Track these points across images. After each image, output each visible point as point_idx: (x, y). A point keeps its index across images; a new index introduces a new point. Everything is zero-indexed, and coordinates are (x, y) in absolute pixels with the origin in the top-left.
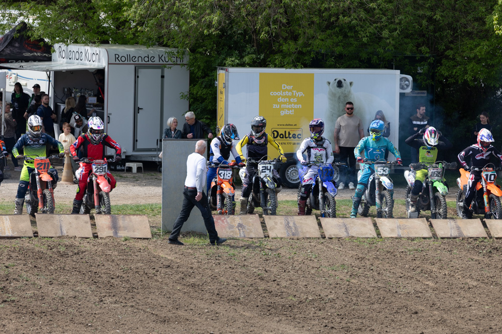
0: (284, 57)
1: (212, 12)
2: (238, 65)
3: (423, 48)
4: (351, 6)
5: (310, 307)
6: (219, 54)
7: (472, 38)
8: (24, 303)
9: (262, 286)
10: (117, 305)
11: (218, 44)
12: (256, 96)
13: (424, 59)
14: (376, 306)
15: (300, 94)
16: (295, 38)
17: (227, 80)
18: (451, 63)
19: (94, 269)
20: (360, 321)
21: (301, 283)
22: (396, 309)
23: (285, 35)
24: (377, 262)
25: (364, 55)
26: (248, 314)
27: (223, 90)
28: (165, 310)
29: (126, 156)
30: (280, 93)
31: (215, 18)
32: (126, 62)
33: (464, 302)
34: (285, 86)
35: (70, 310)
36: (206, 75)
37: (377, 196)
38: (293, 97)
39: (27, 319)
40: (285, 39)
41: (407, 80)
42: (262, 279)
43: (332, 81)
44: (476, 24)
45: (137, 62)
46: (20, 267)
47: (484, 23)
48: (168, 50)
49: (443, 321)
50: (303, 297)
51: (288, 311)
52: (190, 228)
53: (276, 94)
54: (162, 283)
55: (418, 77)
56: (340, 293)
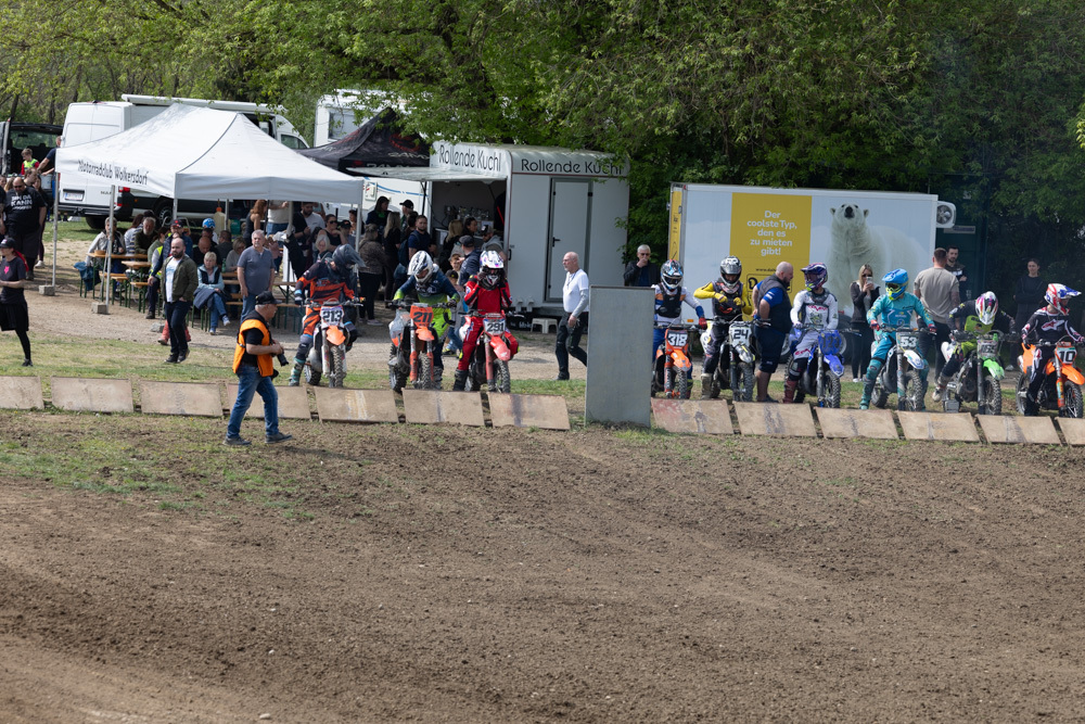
0: (770, 170)
1: (667, 101)
2: (702, 181)
3: (975, 165)
4: (870, 99)
5: (800, 537)
6: (674, 162)
7: (1045, 151)
8: (385, 518)
9: (731, 505)
10: (519, 526)
11: (673, 149)
12: (726, 227)
13: (973, 180)
14: (896, 540)
15: (791, 225)
16: (786, 143)
17: (685, 201)
18: (1014, 187)
19: (486, 473)
20: (874, 560)
21: (788, 503)
22: (925, 544)
23: (772, 138)
24: (898, 475)
25: (886, 172)
26: (709, 545)
27: (679, 217)
28: (589, 536)
29: (534, 309)
30: (762, 224)
31: (671, 111)
32: (538, 171)
33: (1026, 538)
34: (769, 214)
35: (451, 531)
36: (653, 194)
37: (899, 379)
38: (780, 229)
39: (389, 541)
40: (772, 145)
41: (949, 210)
42: (730, 495)
43: (838, 208)
44: (1052, 130)
45: (553, 172)
46: (379, 466)
47: (1064, 129)
48: (604, 156)
49: (995, 566)
50: (791, 522)
51: (769, 542)
52: (626, 417)
53: (755, 224)
54: (584, 495)
55: (964, 206)
56: (845, 518)
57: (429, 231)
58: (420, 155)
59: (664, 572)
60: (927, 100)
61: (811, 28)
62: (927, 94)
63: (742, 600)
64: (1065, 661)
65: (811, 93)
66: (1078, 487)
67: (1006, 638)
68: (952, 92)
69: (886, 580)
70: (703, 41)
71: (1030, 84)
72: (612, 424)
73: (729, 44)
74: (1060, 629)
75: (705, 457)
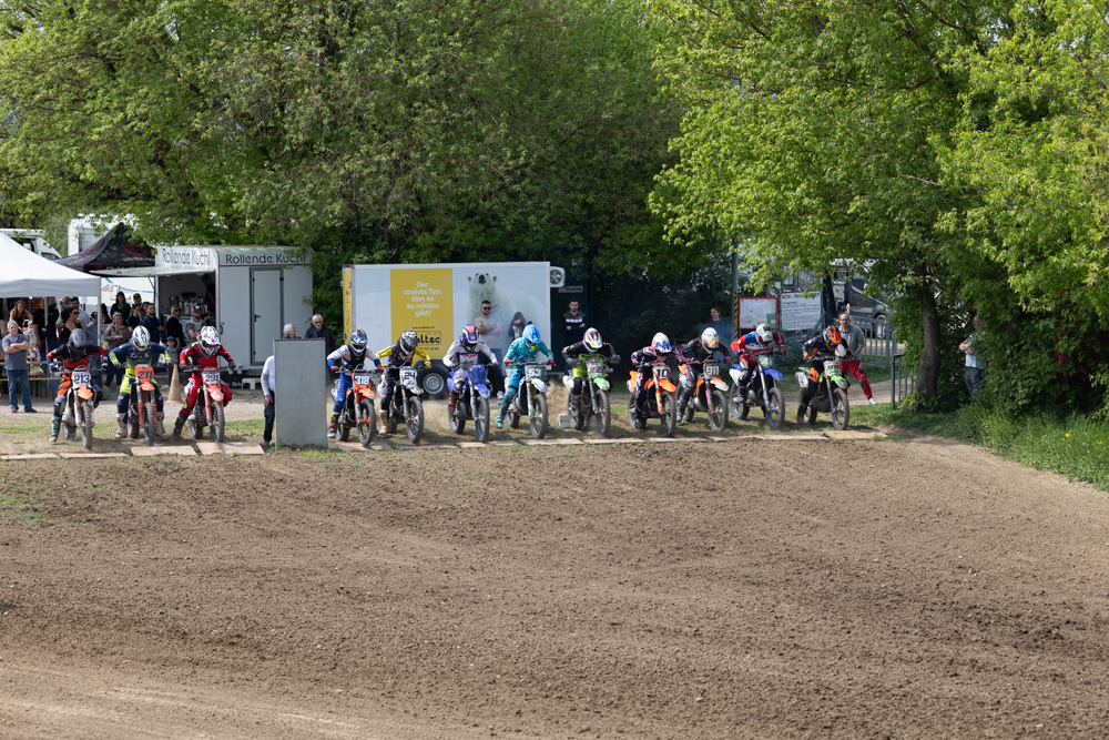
0: (419, 251)
1: (334, 201)
2: (367, 262)
3: (576, 237)
4: (492, 190)
5: (438, 516)
6: (345, 250)
7: (632, 224)
8: (111, 521)
9: (386, 497)
10: (218, 521)
12: (387, 295)
13: (577, 250)
14: (514, 514)
15: (437, 292)
16: (431, 229)
17: (353, 278)
18: (609, 253)
19: (195, 486)
20: (495, 529)
21: (431, 494)
22: (537, 516)
23: (419, 226)
24: (520, 470)
25: (510, 247)
26: (367, 526)
27: (350, 290)
28: (273, 525)
29: (243, 371)
30: (415, 292)
31: (337, 207)
32: (239, 263)
33: (617, 507)
34: (420, 284)
35: (163, 527)
36: (330, 276)
37: (529, 401)
38: (429, 295)
39: (114, 536)
40: (420, 231)
42: (387, 490)
43: (473, 276)
44: (635, 206)
45: (252, 264)
46: (109, 486)
48: (288, 248)
49: (590, 527)
50: (432, 507)
51: (414, 522)
52: (309, 440)
53: (409, 292)
54: (271, 497)
55: (572, 270)
56: (475, 501)
57: (157, 316)
58: (146, 257)
59: (330, 546)
60: (537, 189)
61: (443, 137)
62: (539, 184)
63: (389, 561)
64: (638, 589)
65: (446, 188)
66: (659, 470)
67: (595, 577)
68: (556, 181)
69: (504, 542)
70: (359, 152)
71: (616, 173)
72: (298, 446)
73: (379, 153)
74: (637, 568)
75: (370, 465)
